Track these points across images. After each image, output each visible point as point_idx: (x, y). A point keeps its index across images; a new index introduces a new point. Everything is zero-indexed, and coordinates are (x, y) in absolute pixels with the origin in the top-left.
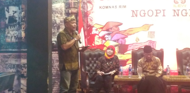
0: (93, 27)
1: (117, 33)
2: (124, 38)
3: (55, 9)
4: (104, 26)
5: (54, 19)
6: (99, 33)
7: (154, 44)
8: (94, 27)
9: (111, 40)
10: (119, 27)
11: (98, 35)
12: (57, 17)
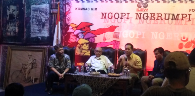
0: (69, 26)
1: (89, 32)
2: (93, 37)
3: (42, 9)
4: (78, 26)
5: (40, 18)
6: (74, 31)
7: (118, 44)
8: (70, 26)
9: (83, 38)
10: (90, 27)
11: (73, 33)
12: (43, 16)
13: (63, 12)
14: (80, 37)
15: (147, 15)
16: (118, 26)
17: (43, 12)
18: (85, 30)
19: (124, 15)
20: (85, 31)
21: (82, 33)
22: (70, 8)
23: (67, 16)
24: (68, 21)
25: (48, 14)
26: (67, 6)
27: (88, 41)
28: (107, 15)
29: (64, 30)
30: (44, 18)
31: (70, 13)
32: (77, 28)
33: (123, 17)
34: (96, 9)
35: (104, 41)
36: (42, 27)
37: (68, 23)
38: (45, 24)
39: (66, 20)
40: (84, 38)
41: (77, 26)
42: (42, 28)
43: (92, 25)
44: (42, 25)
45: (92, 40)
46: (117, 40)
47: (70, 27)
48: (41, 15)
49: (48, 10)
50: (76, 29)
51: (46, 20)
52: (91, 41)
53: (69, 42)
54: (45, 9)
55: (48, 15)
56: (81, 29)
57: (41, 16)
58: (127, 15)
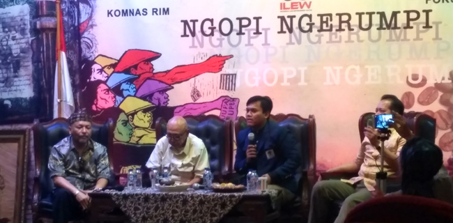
0: (93, 62)
1: (149, 78)
2: (163, 91)
3: (9, 20)
4: (119, 61)
5: (7, 45)
6: (108, 77)
7: (233, 106)
8: (96, 63)
9: (135, 96)
10: (152, 62)
11: (105, 82)
13: (73, 25)
14: (125, 93)
15: (311, 20)
16: (231, 56)
17: (12, 29)
18: (139, 72)
19: (245, 22)
20: (139, 76)
21: (130, 81)
22: (92, 11)
23: (86, 34)
24: (87, 50)
25: (28, 31)
26: (81, 6)
27: (150, 102)
28: (198, 25)
29: (77, 77)
30: (18, 46)
31: (92, 26)
32: (117, 69)
33: (244, 30)
34: (166, 11)
35: (195, 100)
36: (12, 70)
37: (88, 55)
38: (22, 63)
39: (83, 46)
40: (138, 95)
41: (114, 62)
42: (12, 74)
43: (157, 56)
44: (11, 66)
45: (159, 100)
46: (231, 94)
47: (95, 67)
48: (9, 36)
49: (28, 23)
50: (112, 70)
51: (23, 51)
52: (157, 104)
53: (94, 108)
54: (19, 19)
55: (29, 35)
56: (126, 71)
57: (7, 40)
58: (254, 22)
